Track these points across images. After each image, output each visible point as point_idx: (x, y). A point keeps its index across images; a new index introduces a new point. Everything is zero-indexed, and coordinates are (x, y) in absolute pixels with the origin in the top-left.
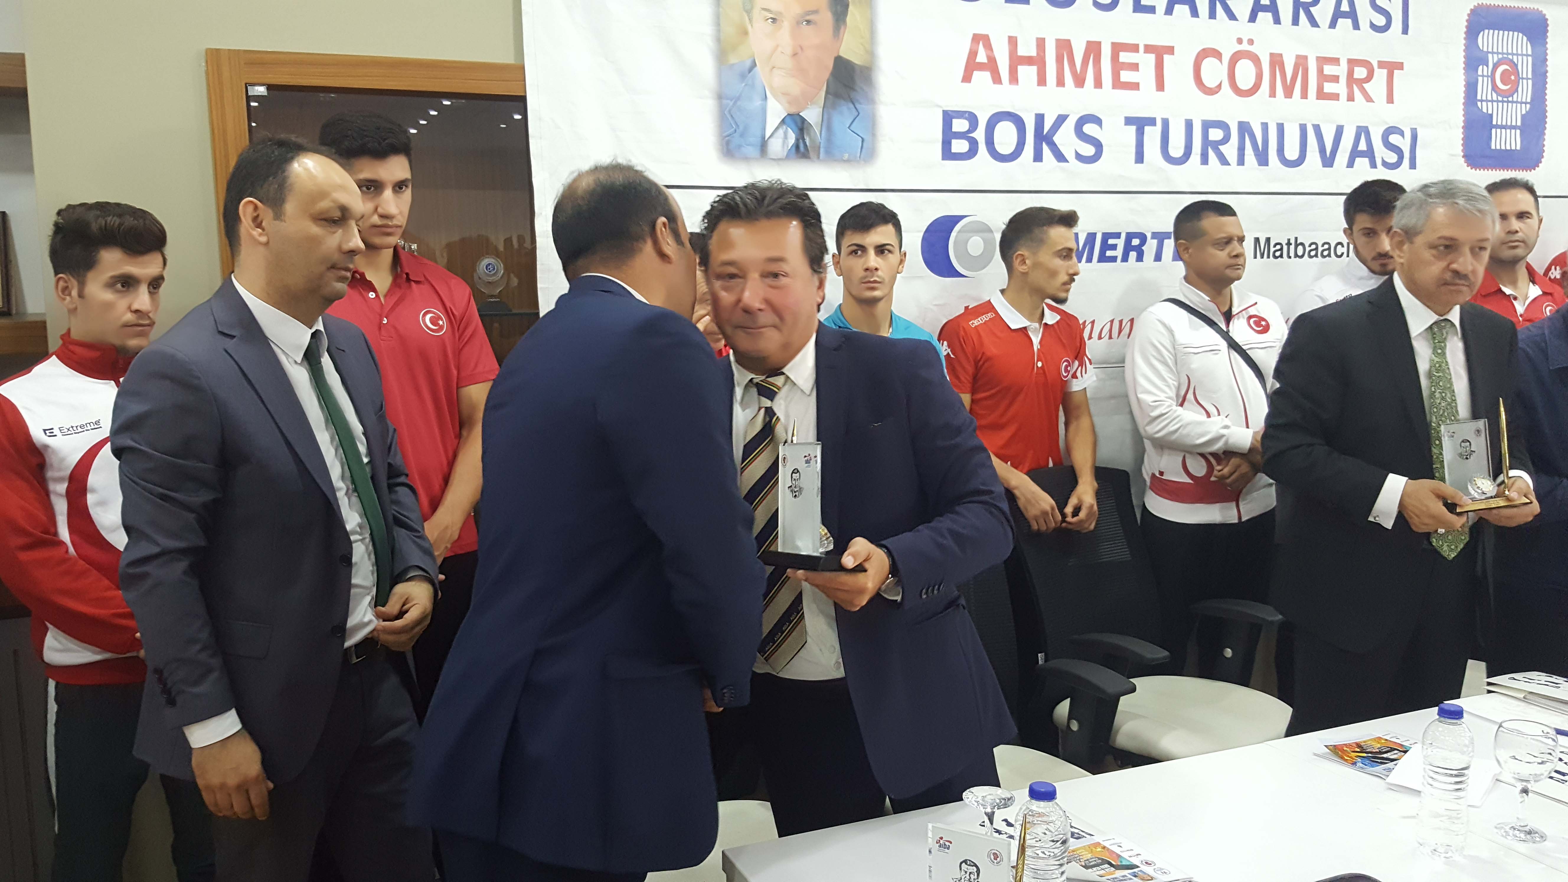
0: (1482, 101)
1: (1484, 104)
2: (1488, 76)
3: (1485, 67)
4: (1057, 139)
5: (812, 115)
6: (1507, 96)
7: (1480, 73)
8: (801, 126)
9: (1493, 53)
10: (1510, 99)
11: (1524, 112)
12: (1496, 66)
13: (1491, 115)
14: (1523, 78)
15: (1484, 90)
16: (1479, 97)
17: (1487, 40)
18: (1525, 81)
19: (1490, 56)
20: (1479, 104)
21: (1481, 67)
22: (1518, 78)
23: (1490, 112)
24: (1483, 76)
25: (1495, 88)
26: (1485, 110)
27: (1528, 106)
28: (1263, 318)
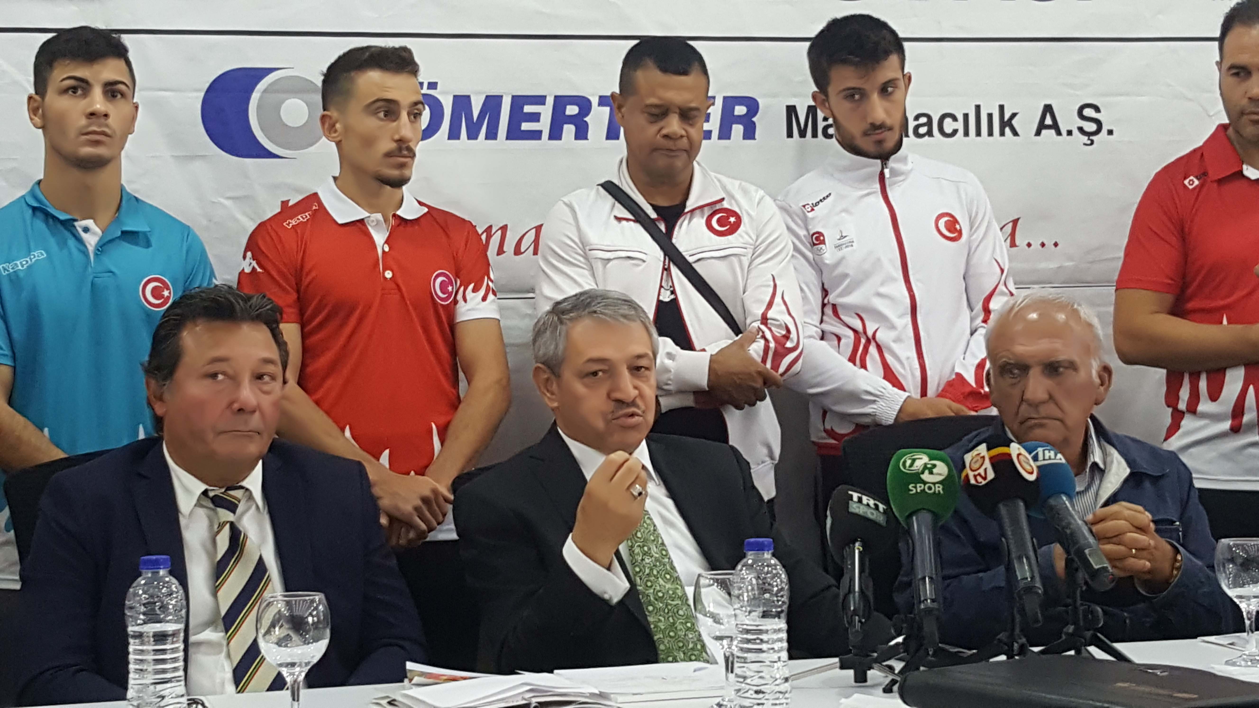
28: (734, 214)
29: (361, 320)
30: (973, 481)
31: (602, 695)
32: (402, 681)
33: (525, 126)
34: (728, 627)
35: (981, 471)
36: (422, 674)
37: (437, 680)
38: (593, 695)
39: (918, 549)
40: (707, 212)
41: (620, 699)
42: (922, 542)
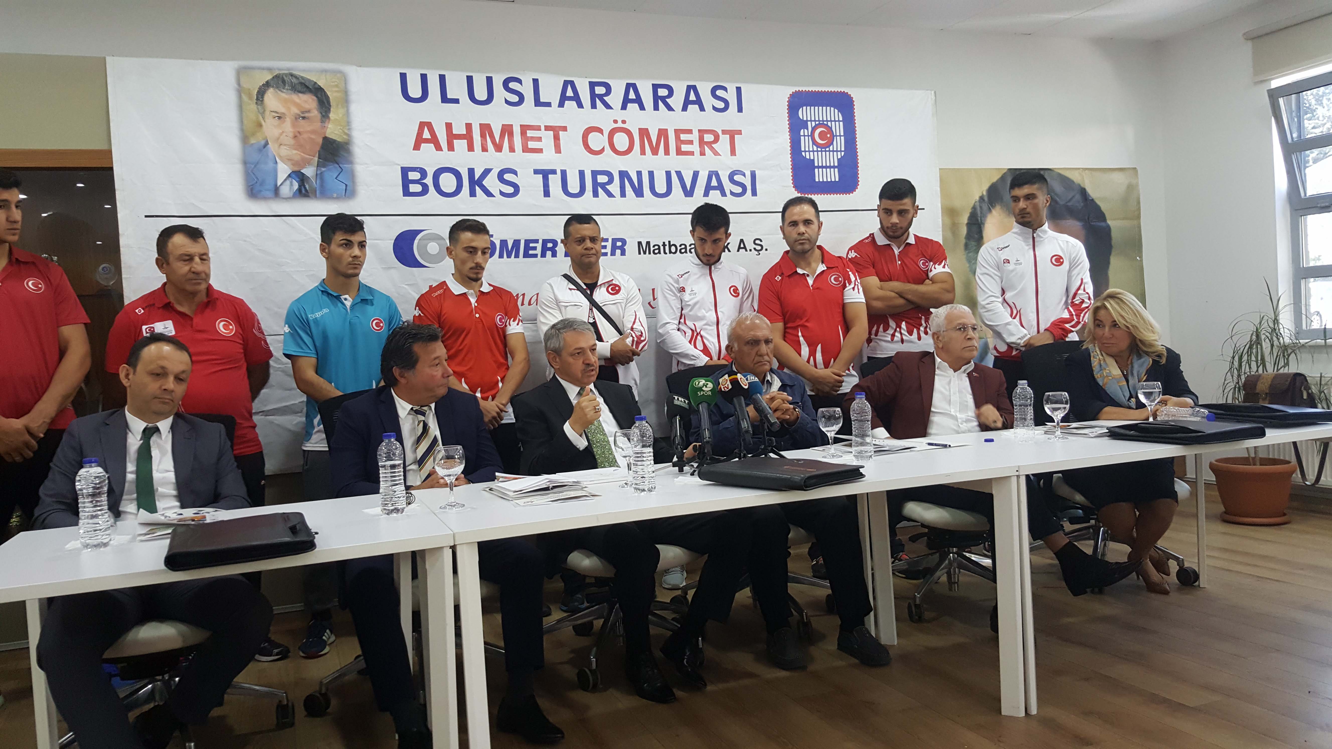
0: (805, 151)
1: (807, 153)
2: (808, 136)
3: (806, 130)
4: (485, 183)
5: (309, 171)
6: (824, 148)
7: (802, 133)
8: (302, 179)
9: (811, 121)
10: (827, 149)
11: (839, 157)
12: (814, 129)
13: (814, 160)
14: (836, 136)
15: (805, 143)
16: (803, 149)
17: (804, 113)
18: (838, 138)
19: (809, 123)
20: (803, 154)
21: (802, 130)
22: (833, 136)
23: (812, 158)
24: (804, 136)
25: (814, 142)
26: (808, 157)
27: (843, 153)
28: (618, 286)
29: (466, 335)
30: (723, 390)
31: (577, 482)
32: (494, 481)
33: (531, 252)
34: (630, 452)
35: (726, 385)
36: (502, 477)
37: (509, 479)
38: (574, 482)
39: (702, 417)
40: (607, 285)
41: (585, 483)
42: (704, 415)
